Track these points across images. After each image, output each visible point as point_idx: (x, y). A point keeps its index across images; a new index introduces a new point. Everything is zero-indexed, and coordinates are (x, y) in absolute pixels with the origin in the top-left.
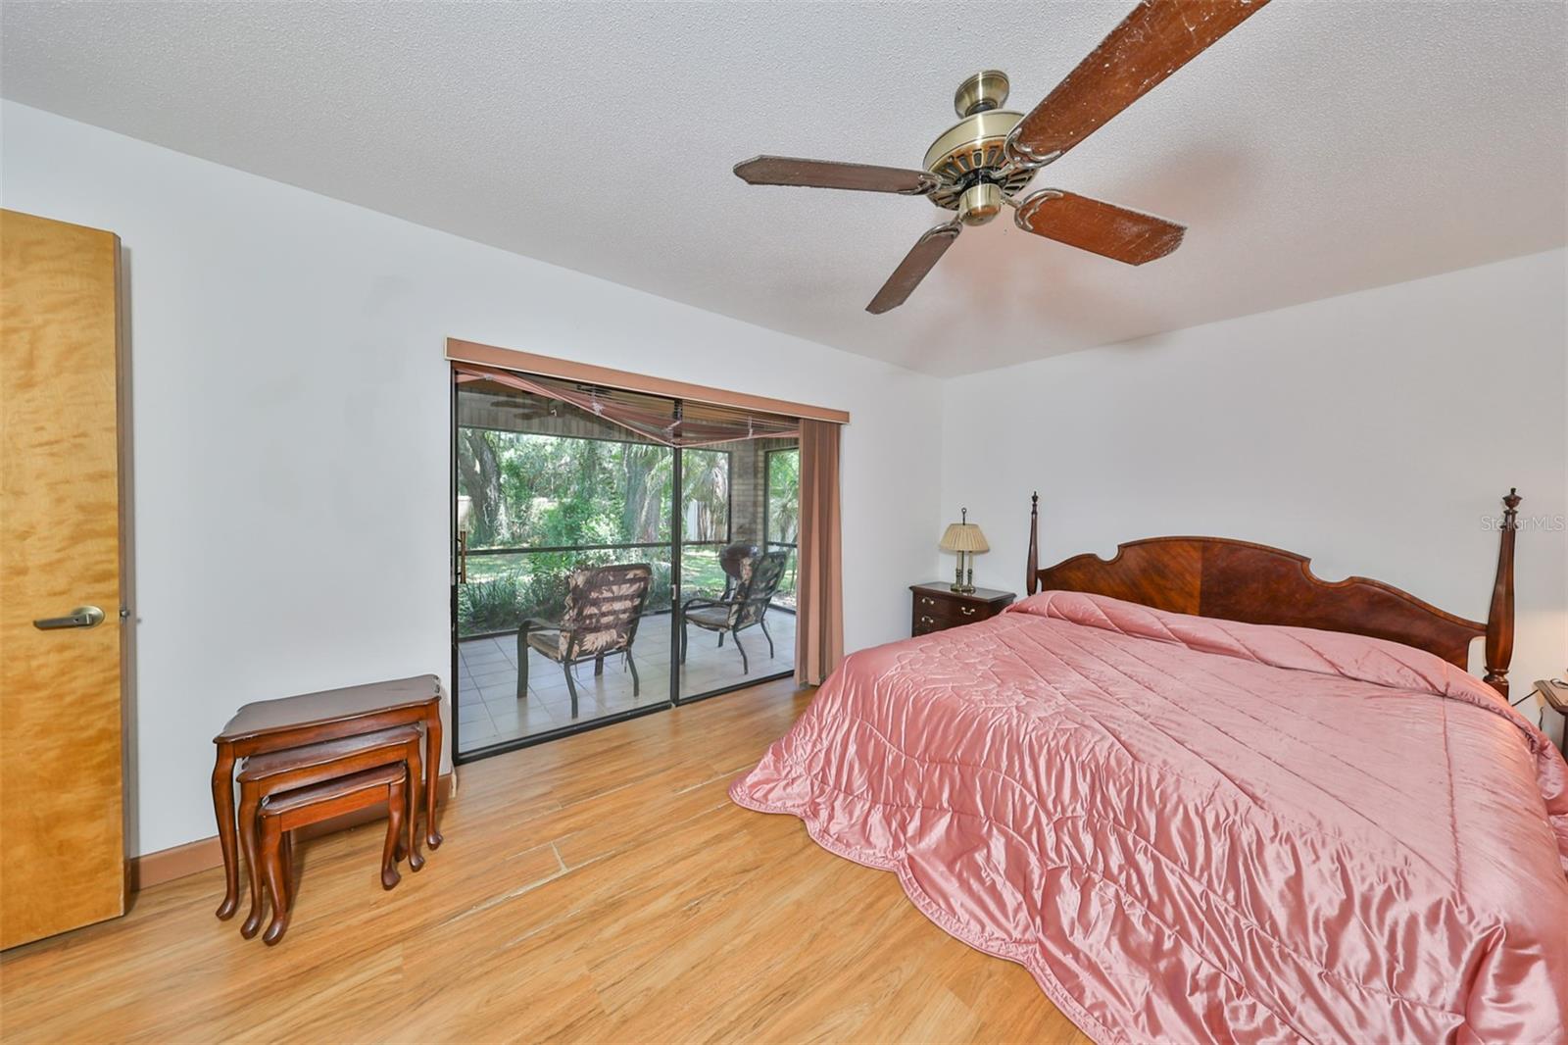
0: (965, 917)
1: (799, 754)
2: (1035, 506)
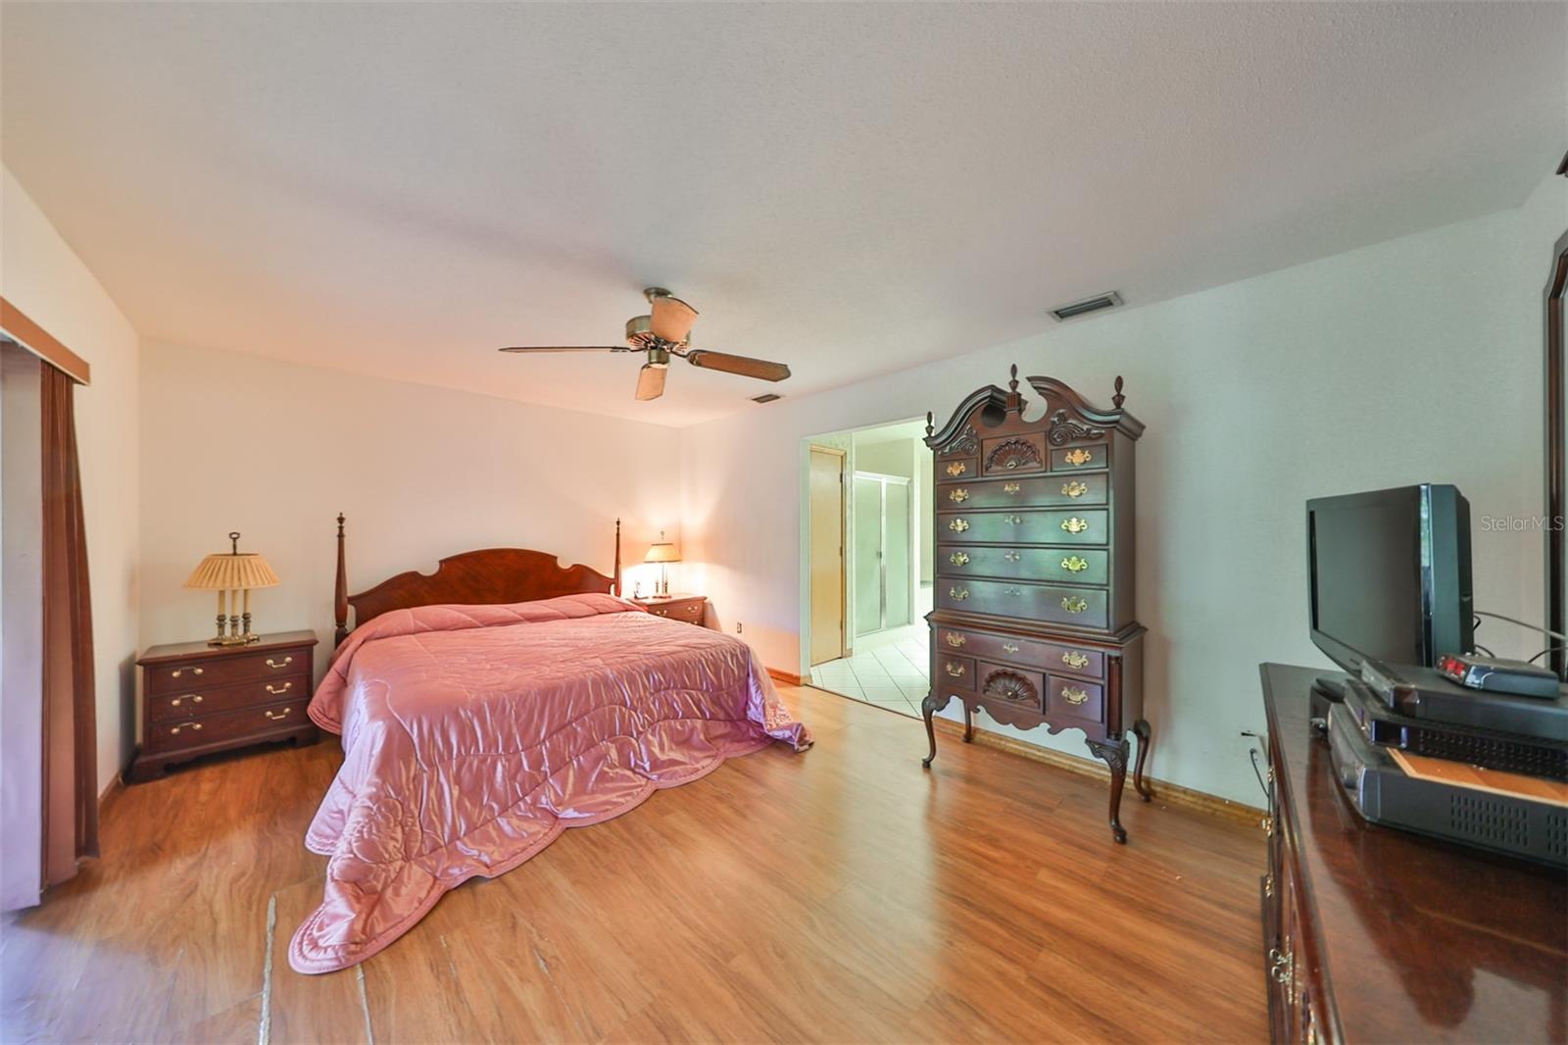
0: (622, 800)
1: (390, 848)
2: (341, 528)
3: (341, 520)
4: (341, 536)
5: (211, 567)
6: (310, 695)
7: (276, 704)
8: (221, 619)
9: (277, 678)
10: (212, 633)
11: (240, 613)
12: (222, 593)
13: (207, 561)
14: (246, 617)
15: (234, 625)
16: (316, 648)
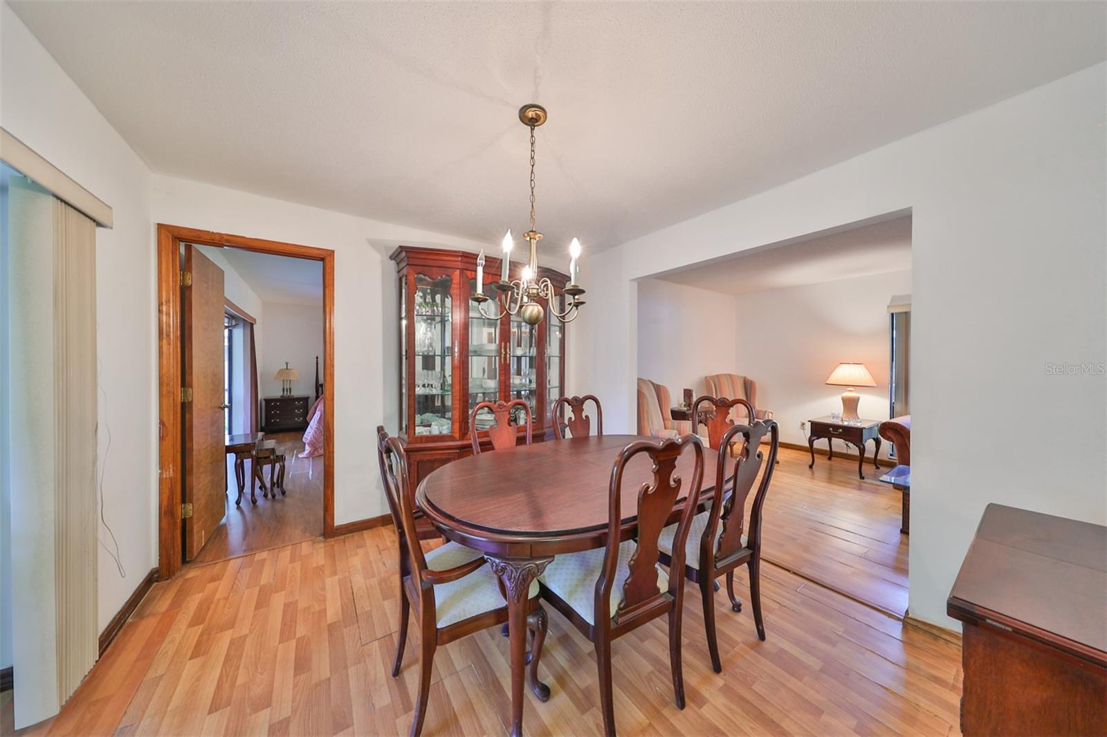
3: (317, 358)
4: (317, 363)
5: (281, 372)
6: (307, 413)
7: (298, 416)
8: (284, 389)
9: (298, 408)
10: (281, 394)
11: (288, 387)
12: (284, 381)
13: (280, 371)
14: (290, 389)
15: (287, 391)
16: (309, 400)
